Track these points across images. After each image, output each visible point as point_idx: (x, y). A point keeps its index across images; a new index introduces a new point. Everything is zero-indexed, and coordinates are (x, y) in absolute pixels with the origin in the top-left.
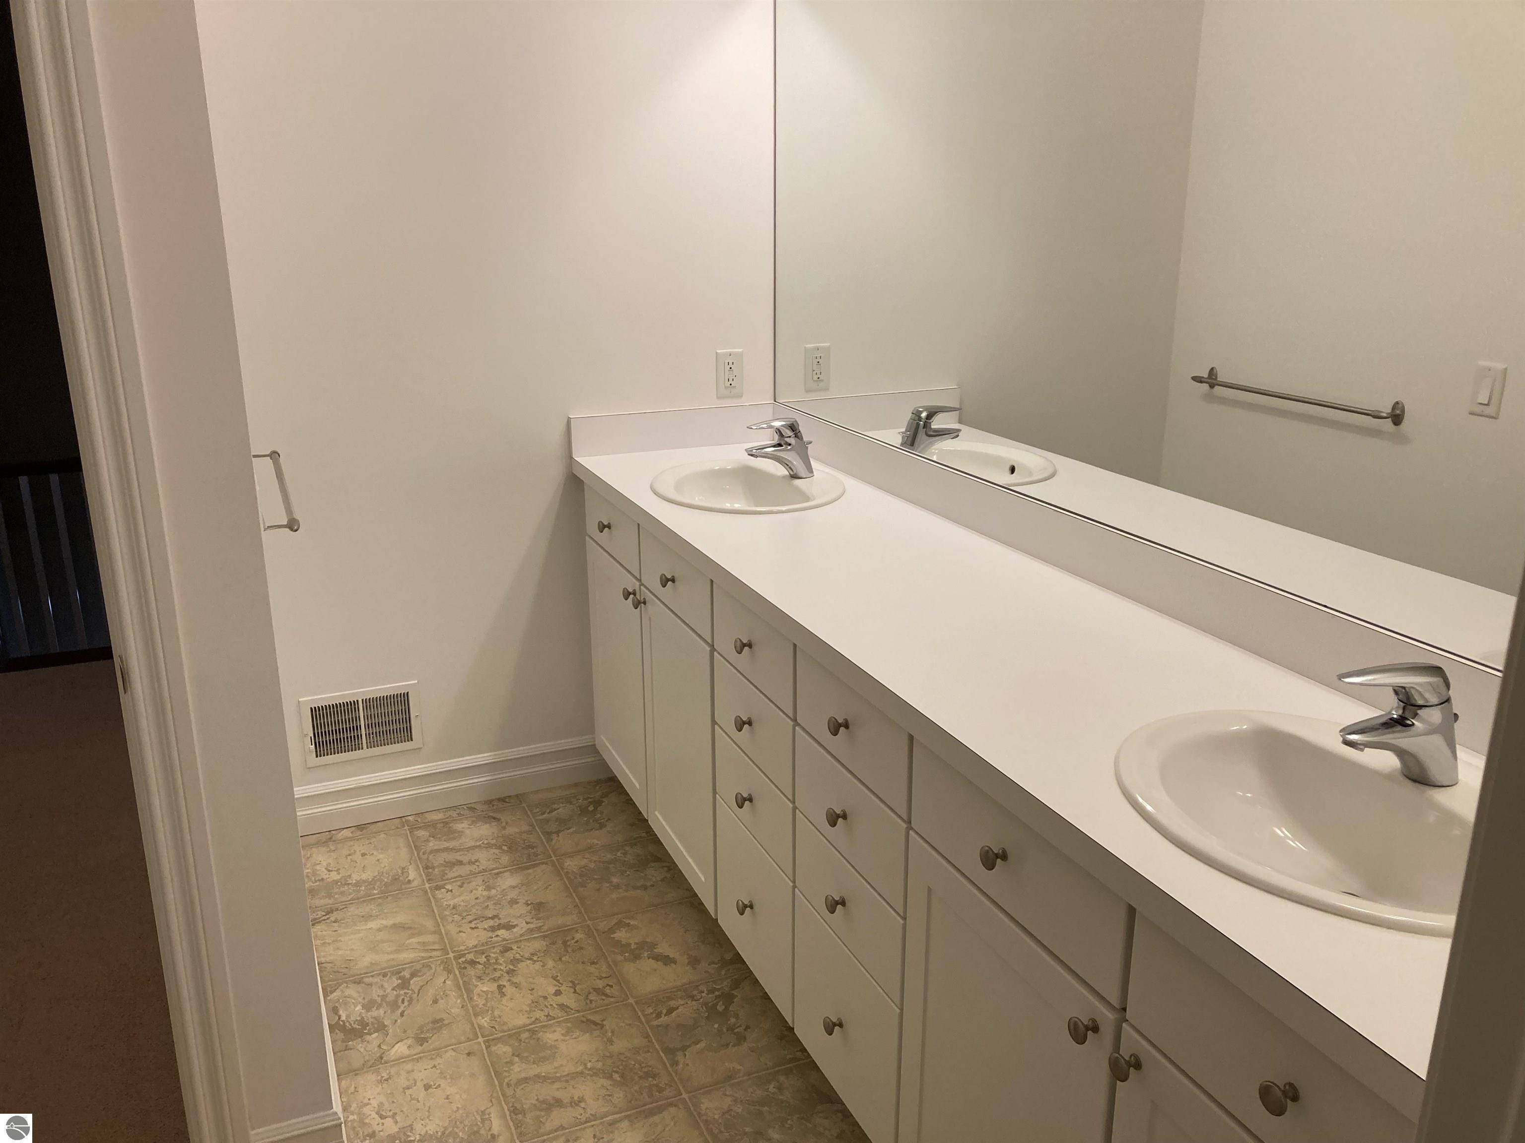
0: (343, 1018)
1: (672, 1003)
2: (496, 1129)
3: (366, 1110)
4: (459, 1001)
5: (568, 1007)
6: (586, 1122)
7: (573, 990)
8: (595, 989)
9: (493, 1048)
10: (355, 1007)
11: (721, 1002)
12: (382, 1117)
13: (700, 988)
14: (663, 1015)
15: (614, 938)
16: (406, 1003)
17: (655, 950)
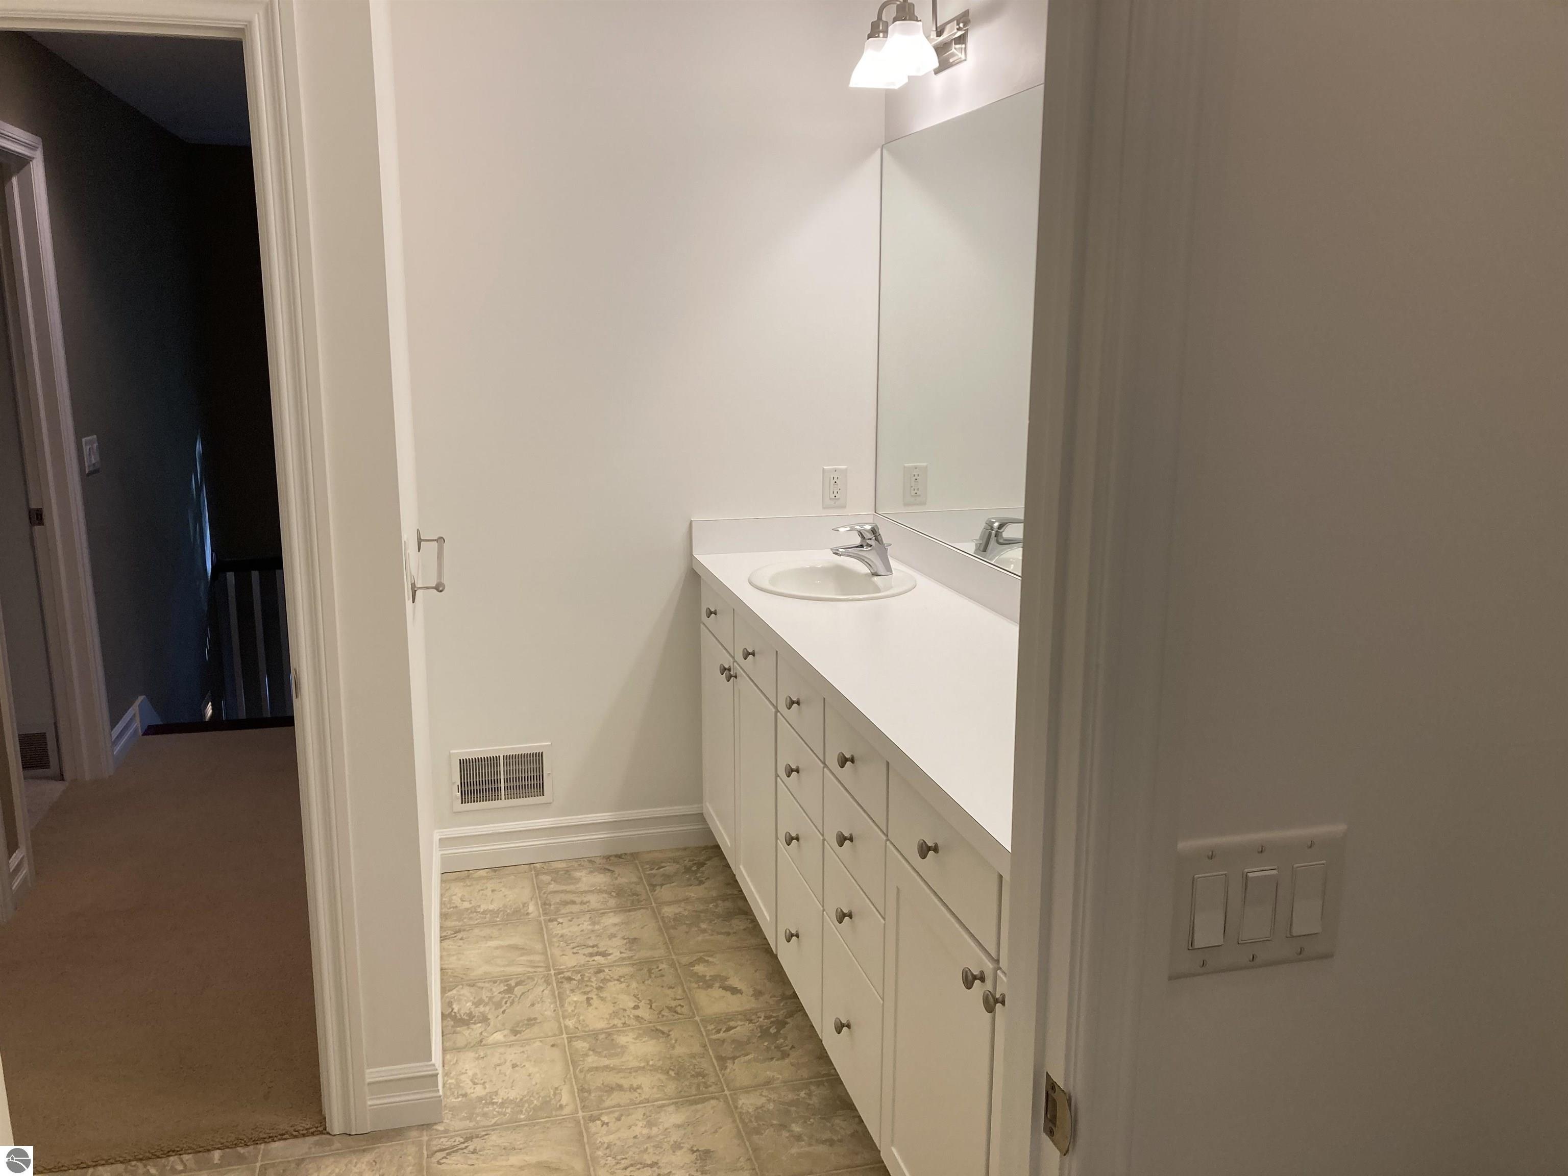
0: (456, 1010)
1: (732, 1024)
2: (564, 1102)
3: (463, 1077)
4: (552, 1006)
5: (642, 1018)
6: (639, 1103)
7: (649, 1006)
8: (668, 1007)
9: (574, 1043)
10: (467, 1003)
11: (774, 1027)
12: (475, 1084)
13: (758, 1014)
14: (722, 1032)
15: (692, 970)
16: (508, 1004)
17: (726, 983)
